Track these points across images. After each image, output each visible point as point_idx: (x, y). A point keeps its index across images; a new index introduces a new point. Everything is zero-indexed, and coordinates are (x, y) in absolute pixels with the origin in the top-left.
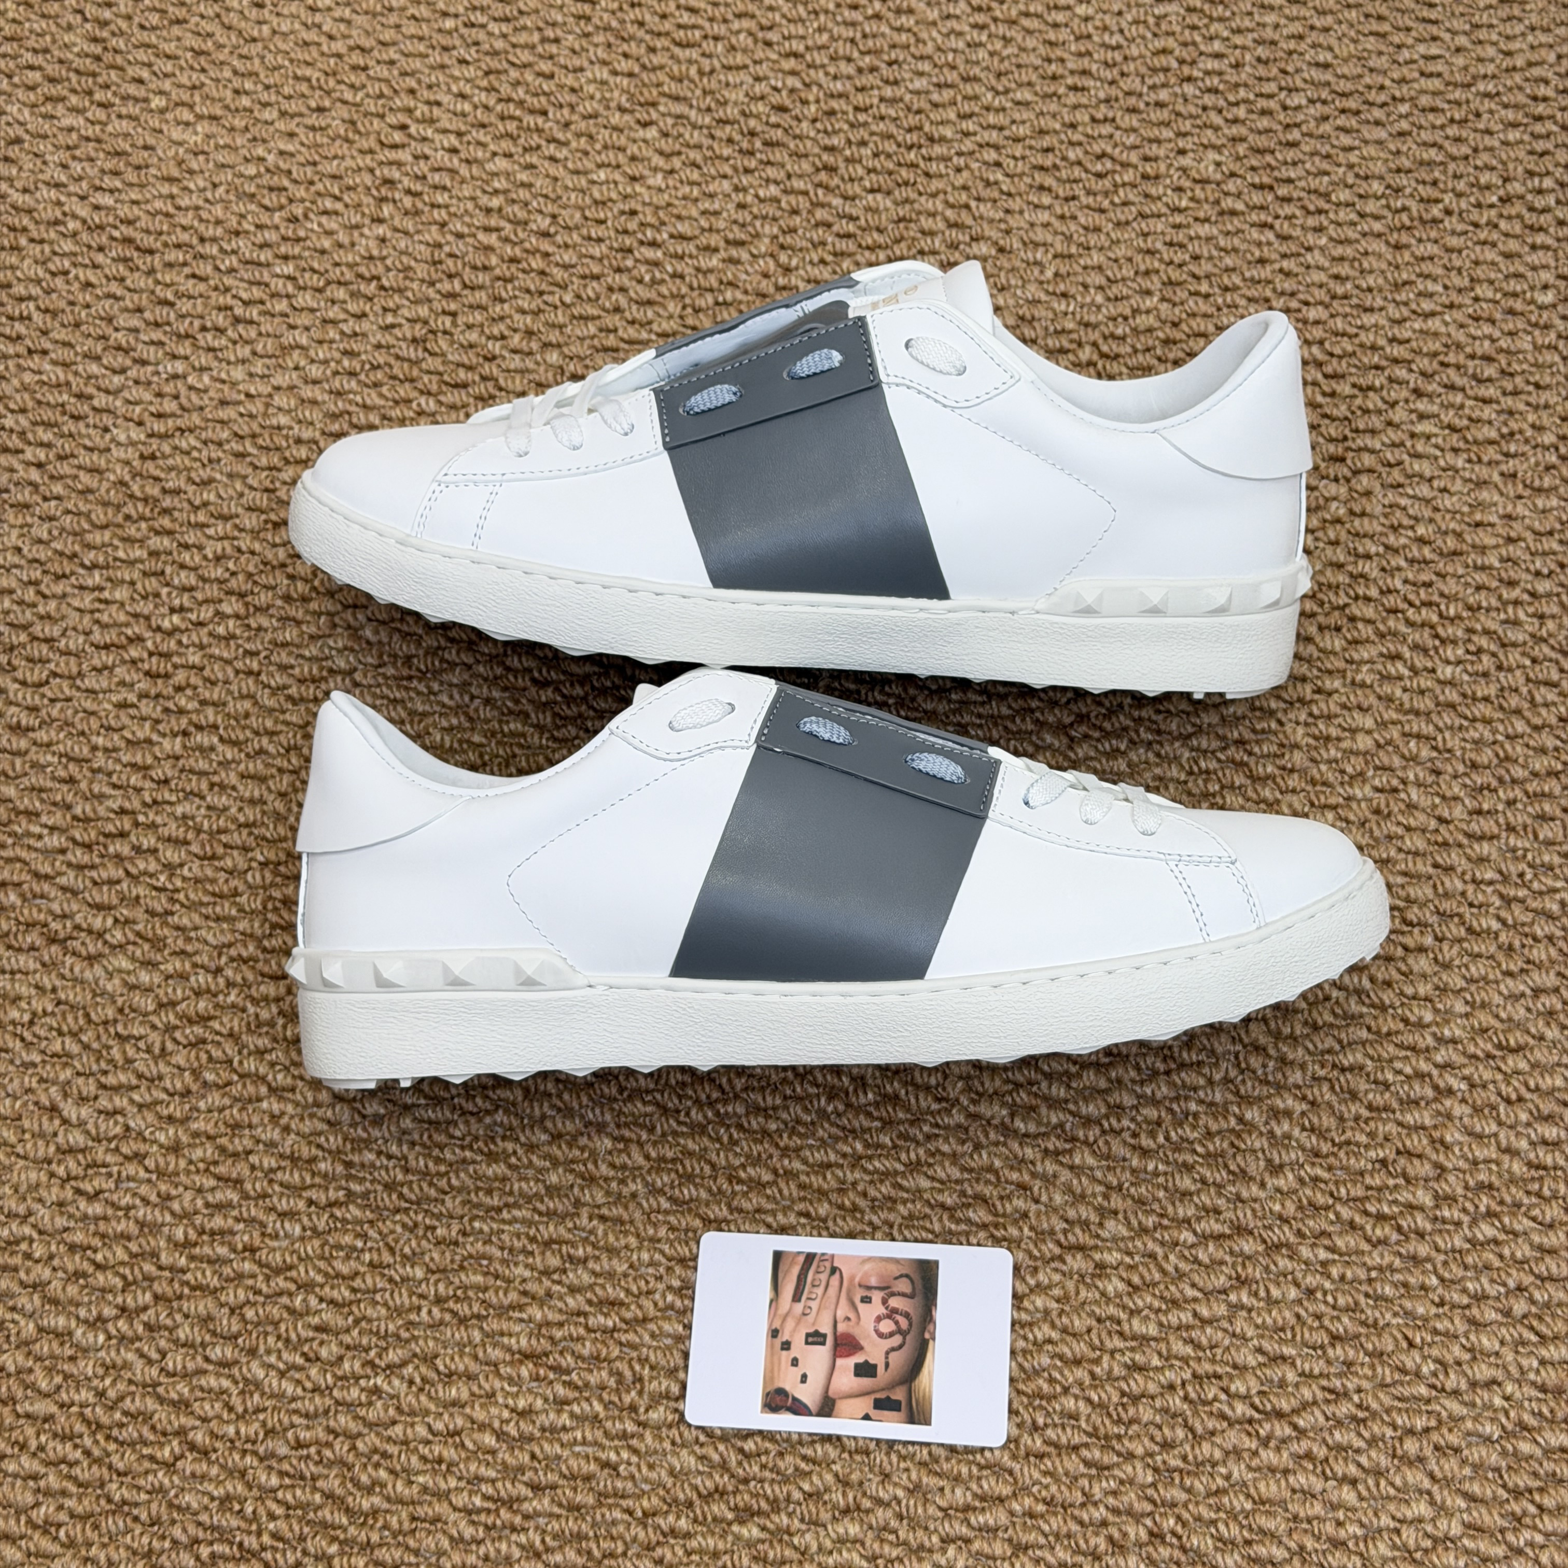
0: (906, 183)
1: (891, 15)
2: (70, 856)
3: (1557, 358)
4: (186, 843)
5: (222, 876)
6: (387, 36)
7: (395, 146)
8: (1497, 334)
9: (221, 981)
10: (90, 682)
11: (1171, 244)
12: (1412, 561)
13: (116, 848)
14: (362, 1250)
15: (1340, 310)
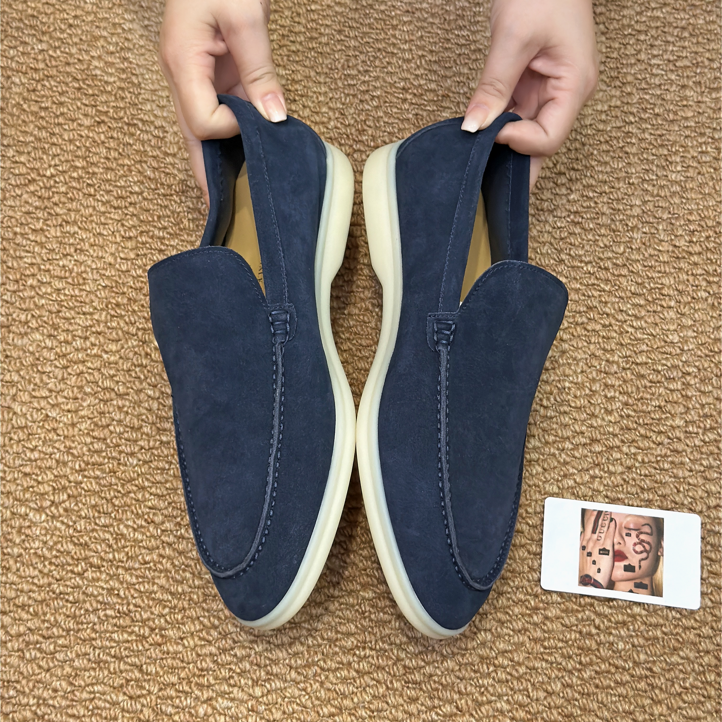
2: (8, 287)
3: (716, 26)
4: (66, 278)
5: (84, 293)
8: (687, 17)
9: (88, 343)
12: (653, 125)
13: (30, 282)
14: (169, 469)
15: (611, 7)
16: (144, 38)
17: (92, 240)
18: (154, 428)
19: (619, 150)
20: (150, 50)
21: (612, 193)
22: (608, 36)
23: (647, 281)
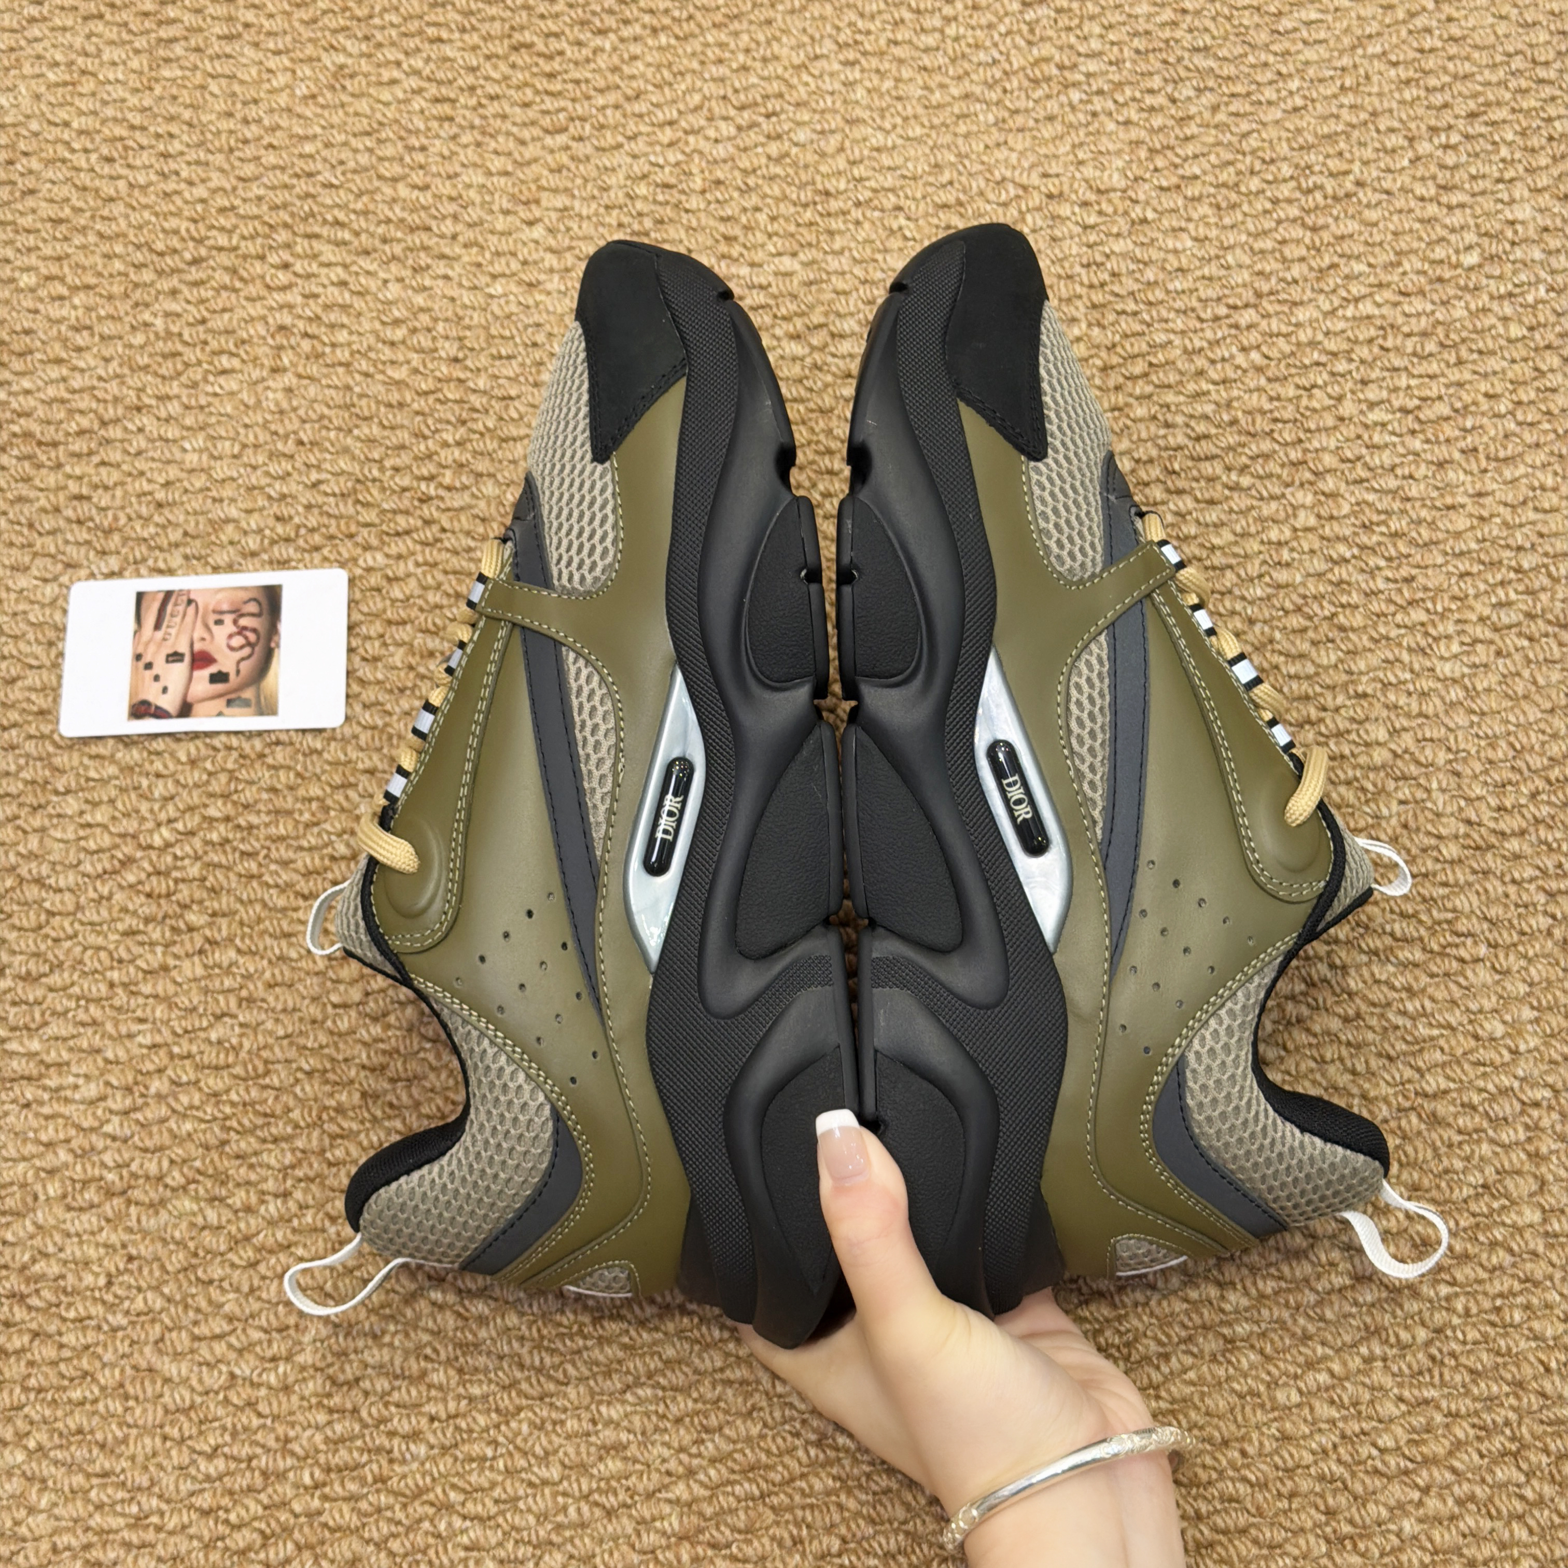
0: (810, 245)
1: (758, 65)
2: (110, 1103)
3: (1493, 320)
4: (228, 1066)
5: (270, 1094)
6: (248, 170)
7: (284, 288)
8: (1429, 307)
9: (292, 1204)
10: (90, 915)
11: (1088, 266)
12: (1390, 559)
13: (156, 1085)
14: (494, 1458)
15: (1270, 309)
16: (316, 511)
17: (268, 975)
18: (452, 1372)
19: (1325, 626)
20: (332, 537)
21: (1321, 720)
22: (1270, 374)
23: (1422, 907)
